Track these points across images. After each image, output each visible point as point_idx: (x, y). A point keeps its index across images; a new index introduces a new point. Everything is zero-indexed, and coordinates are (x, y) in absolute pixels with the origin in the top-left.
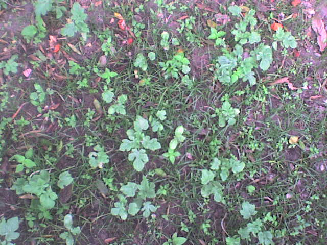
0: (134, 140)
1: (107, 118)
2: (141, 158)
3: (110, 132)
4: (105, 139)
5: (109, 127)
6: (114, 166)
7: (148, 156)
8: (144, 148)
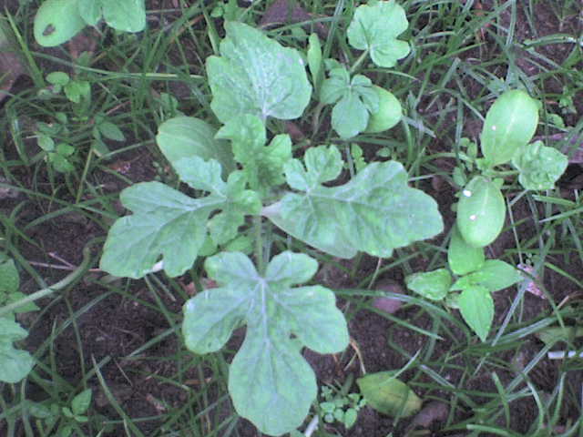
0: (218, 187)
1: (43, 93)
2: (285, 325)
3: (64, 166)
4: (35, 209)
5: (57, 141)
6: (93, 382)
7: (340, 303)
8: (298, 247)
